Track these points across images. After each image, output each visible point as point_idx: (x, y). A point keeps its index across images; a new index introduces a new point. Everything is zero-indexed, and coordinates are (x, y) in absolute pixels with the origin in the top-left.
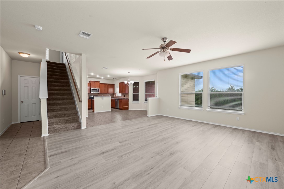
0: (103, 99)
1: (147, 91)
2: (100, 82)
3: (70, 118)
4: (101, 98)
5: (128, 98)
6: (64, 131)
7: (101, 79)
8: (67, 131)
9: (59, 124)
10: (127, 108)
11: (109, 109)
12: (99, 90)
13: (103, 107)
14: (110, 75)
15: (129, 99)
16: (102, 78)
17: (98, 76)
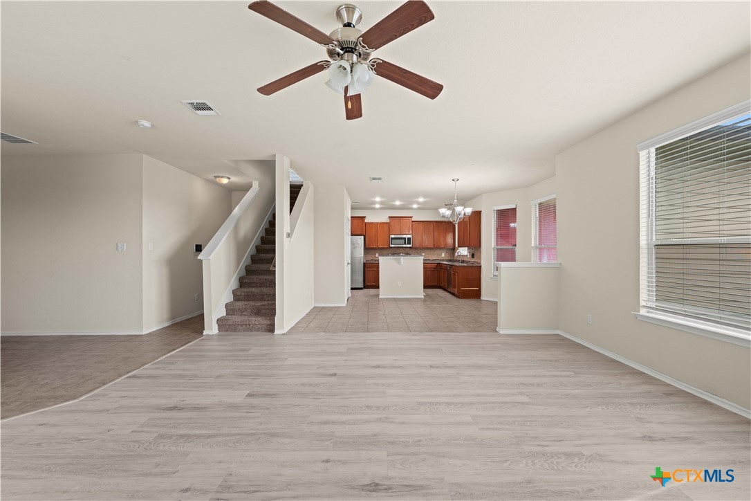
0: (399, 262)
1: (541, 238)
2: (413, 219)
3: (263, 305)
4: (395, 259)
5: (480, 263)
6: (244, 331)
7: (412, 209)
8: (249, 333)
9: (244, 313)
10: (477, 295)
11: (420, 293)
12: (409, 239)
13: (400, 285)
14: (425, 195)
15: (482, 264)
16: (415, 206)
17: (398, 203)
